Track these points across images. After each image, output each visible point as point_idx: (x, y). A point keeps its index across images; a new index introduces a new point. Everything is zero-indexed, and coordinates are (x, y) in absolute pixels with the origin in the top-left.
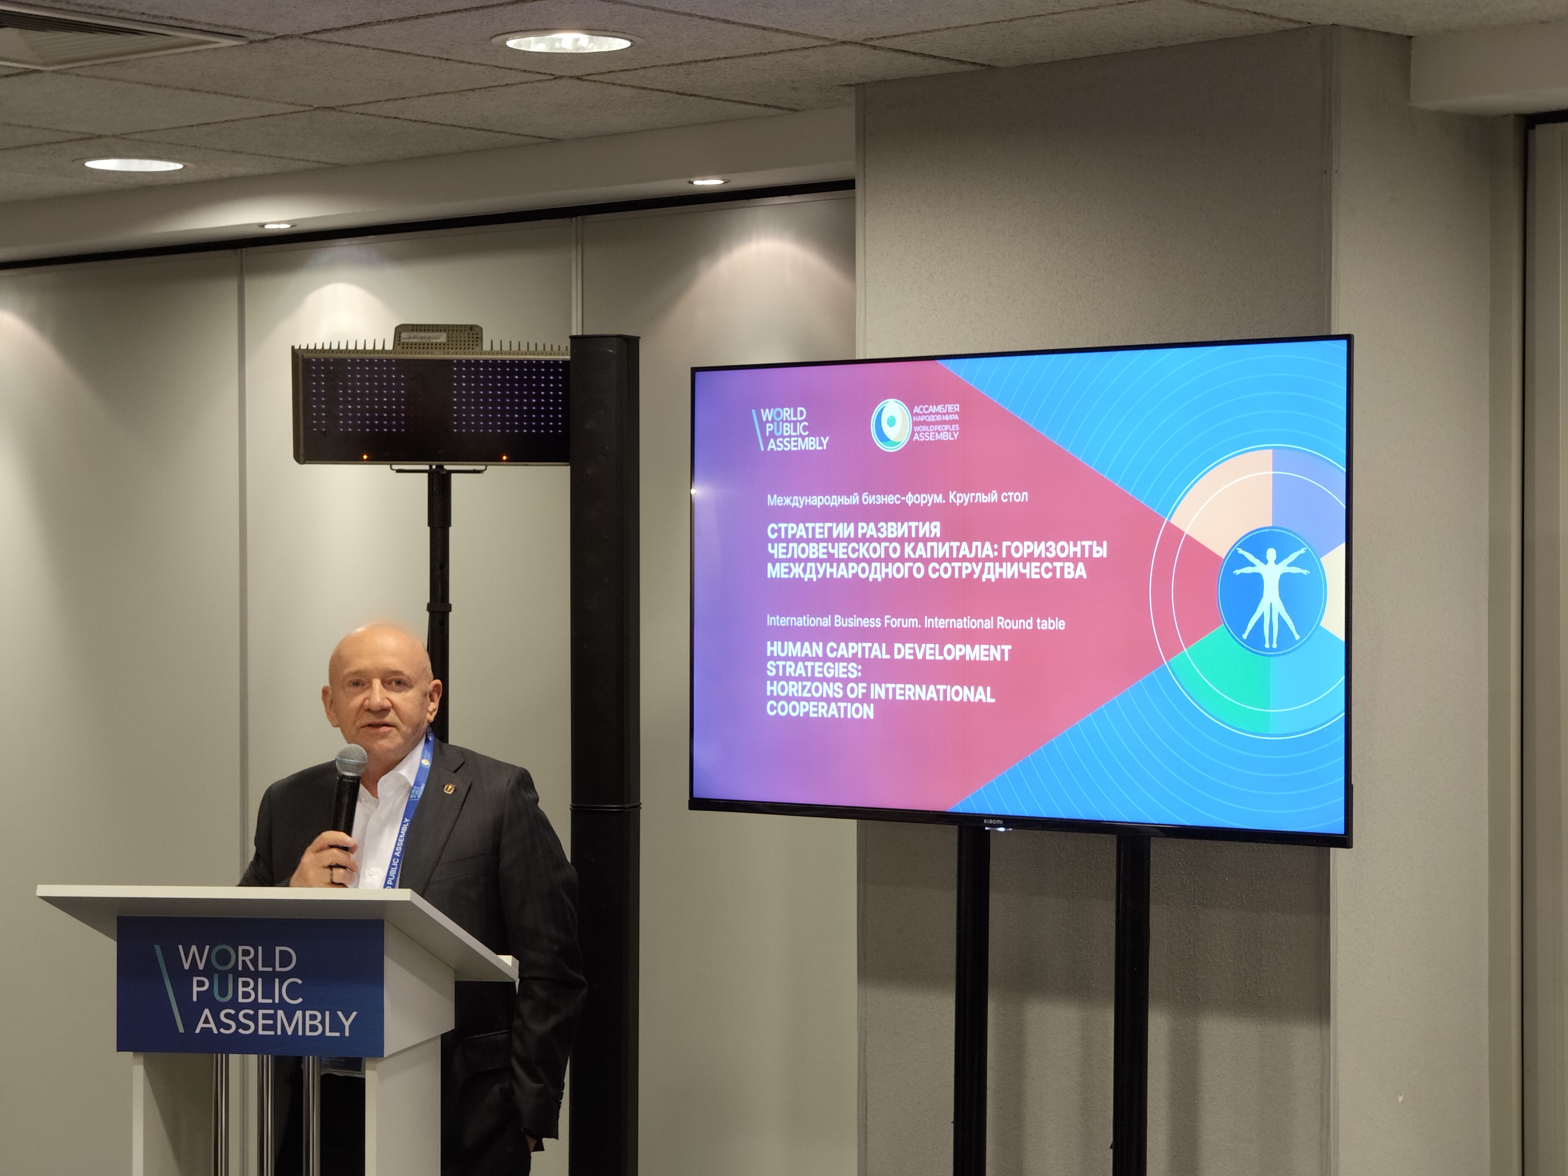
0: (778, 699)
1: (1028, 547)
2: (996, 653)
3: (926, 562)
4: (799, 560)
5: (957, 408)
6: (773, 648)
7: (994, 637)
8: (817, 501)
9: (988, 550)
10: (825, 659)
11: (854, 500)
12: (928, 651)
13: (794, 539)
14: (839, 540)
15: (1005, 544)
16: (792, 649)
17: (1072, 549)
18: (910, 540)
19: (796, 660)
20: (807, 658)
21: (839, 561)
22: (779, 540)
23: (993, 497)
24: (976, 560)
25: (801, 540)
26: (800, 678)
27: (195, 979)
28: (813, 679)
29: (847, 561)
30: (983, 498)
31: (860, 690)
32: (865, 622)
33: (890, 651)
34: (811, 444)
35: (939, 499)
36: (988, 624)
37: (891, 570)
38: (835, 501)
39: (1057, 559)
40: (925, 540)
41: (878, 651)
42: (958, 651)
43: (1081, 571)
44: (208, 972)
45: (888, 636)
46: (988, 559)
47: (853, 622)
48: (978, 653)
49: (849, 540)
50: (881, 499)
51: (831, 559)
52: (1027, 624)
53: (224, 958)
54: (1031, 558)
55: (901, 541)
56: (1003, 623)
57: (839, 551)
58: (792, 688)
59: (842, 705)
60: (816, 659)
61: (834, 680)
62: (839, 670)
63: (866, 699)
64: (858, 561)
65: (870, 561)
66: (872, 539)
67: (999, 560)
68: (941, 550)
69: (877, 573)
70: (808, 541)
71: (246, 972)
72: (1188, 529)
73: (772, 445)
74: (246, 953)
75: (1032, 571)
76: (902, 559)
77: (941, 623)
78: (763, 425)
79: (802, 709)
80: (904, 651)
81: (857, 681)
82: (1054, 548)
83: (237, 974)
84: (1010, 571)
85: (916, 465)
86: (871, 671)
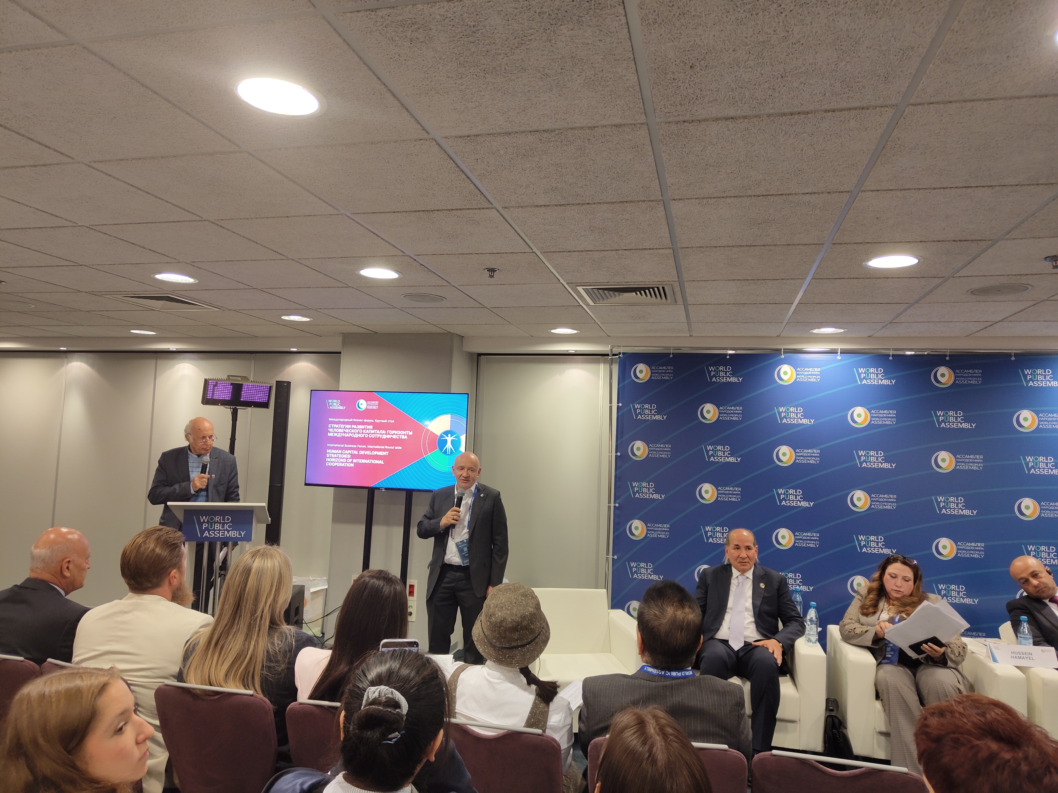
0: (329, 462)
1: (394, 432)
2: (384, 453)
3: (369, 434)
4: (336, 432)
5: (378, 402)
6: (329, 451)
7: (384, 450)
8: (342, 420)
9: (384, 432)
10: (342, 454)
11: (351, 420)
12: (368, 453)
13: (335, 428)
14: (347, 428)
15: (388, 431)
16: (333, 451)
17: (404, 432)
18: (365, 429)
19: (334, 454)
20: (337, 453)
21: (347, 433)
22: (331, 428)
23: (386, 421)
24: (381, 434)
25: (337, 428)
26: (335, 458)
27: (204, 524)
28: (338, 458)
29: (349, 433)
30: (383, 421)
31: (350, 460)
32: (353, 446)
33: (358, 452)
35: (372, 421)
36: (383, 447)
37: (360, 435)
38: (346, 420)
39: (400, 434)
40: (368, 429)
41: (356, 452)
42: (375, 453)
43: (406, 437)
45: (358, 449)
46: (384, 434)
47: (350, 446)
48: (380, 453)
49: (349, 429)
50: (358, 420)
51: (345, 432)
52: (393, 448)
53: (212, 519)
54: (394, 434)
55: (363, 429)
56: (386, 447)
57: (347, 431)
58: (333, 460)
59: (346, 464)
60: (340, 454)
61: (344, 458)
62: (345, 456)
63: (352, 462)
64: (351, 433)
65: (354, 433)
66: (355, 429)
67: (386, 434)
68: (373, 431)
69: (356, 436)
70: (339, 428)
71: (218, 522)
72: (431, 430)
73: (331, 408)
74: (218, 518)
75: (394, 437)
76: (362, 433)
77: (372, 447)
78: (329, 403)
79: (335, 464)
80: (362, 452)
81: (350, 458)
82: (400, 432)
83: (215, 523)
84: (389, 436)
85: (367, 413)
86: (353, 456)
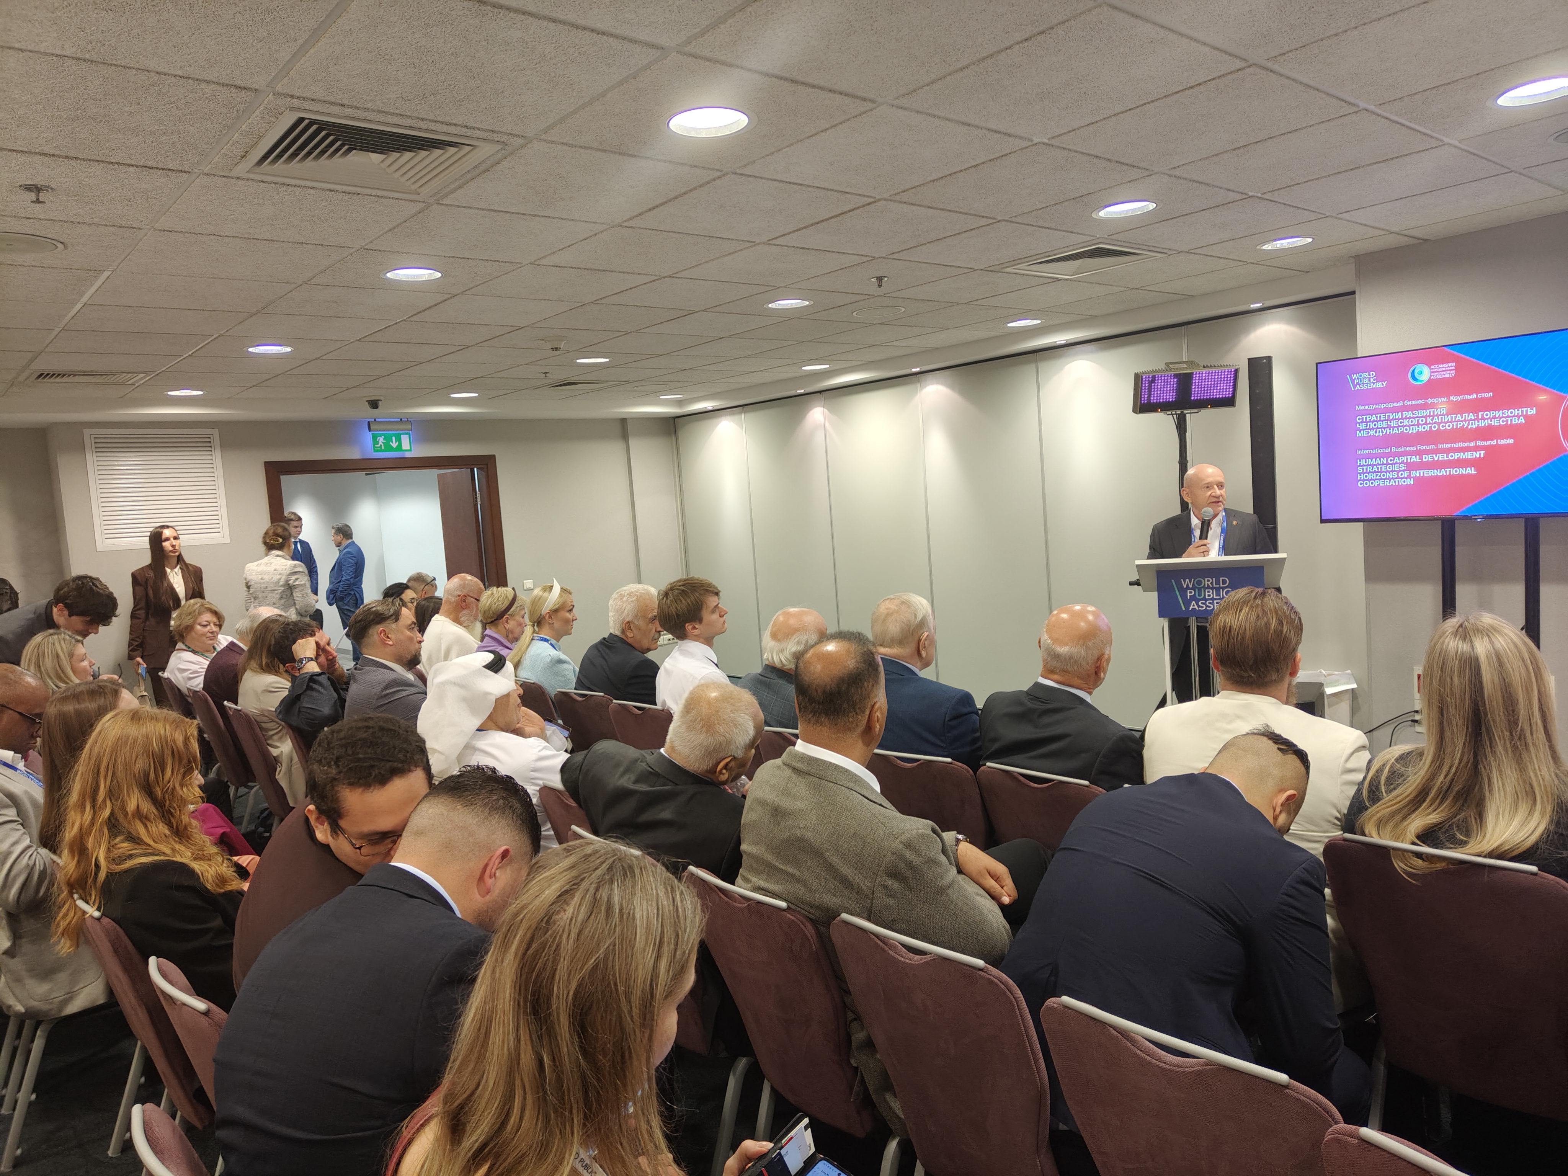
0: (1364, 480)
1: (1492, 414)
2: (1476, 455)
3: (1439, 424)
4: (1373, 429)
5: (1454, 364)
6: (1361, 462)
7: (1477, 448)
8: (1382, 406)
9: (1471, 416)
10: (1387, 464)
11: (1401, 404)
12: (1441, 457)
13: (1370, 421)
14: (1393, 419)
15: (1480, 413)
16: (1370, 462)
17: (1516, 412)
18: (1430, 416)
19: (1373, 466)
20: (1378, 464)
21: (1393, 427)
22: (1362, 422)
23: (1474, 396)
24: (1465, 421)
25: (1374, 421)
26: (1375, 472)
27: (1188, 591)
28: (1381, 472)
29: (1398, 427)
30: (1468, 397)
31: (1406, 474)
32: (1408, 449)
33: (1421, 458)
34: (1379, 385)
35: (1445, 400)
36: (1472, 444)
37: (1421, 429)
38: (1391, 405)
39: (1508, 416)
40: (1438, 416)
41: (1415, 459)
42: (1456, 456)
43: (1522, 420)
44: (1193, 588)
45: (1420, 453)
46: (1471, 420)
47: (1402, 449)
48: (1468, 455)
49: (1398, 419)
50: (1414, 402)
51: (1389, 427)
52: (1494, 442)
53: (1199, 583)
54: (1494, 417)
55: (1426, 417)
56: (1479, 443)
57: (1394, 423)
58: (1371, 476)
59: (1397, 480)
60: (1383, 464)
61: (1392, 471)
62: (1396, 467)
63: (1409, 477)
64: (1403, 426)
65: (1409, 426)
66: (1410, 418)
67: (1477, 419)
68: (1447, 419)
69: (1414, 430)
70: (1377, 421)
71: (1208, 587)
73: (1358, 387)
74: (1208, 581)
75: (1495, 423)
76: (1426, 424)
77: (1447, 446)
78: (1353, 381)
79: (1376, 483)
80: (1427, 458)
81: (1404, 471)
82: (1507, 413)
83: (1205, 589)
84: (1482, 424)
85: (1434, 388)
86: (1410, 467)
